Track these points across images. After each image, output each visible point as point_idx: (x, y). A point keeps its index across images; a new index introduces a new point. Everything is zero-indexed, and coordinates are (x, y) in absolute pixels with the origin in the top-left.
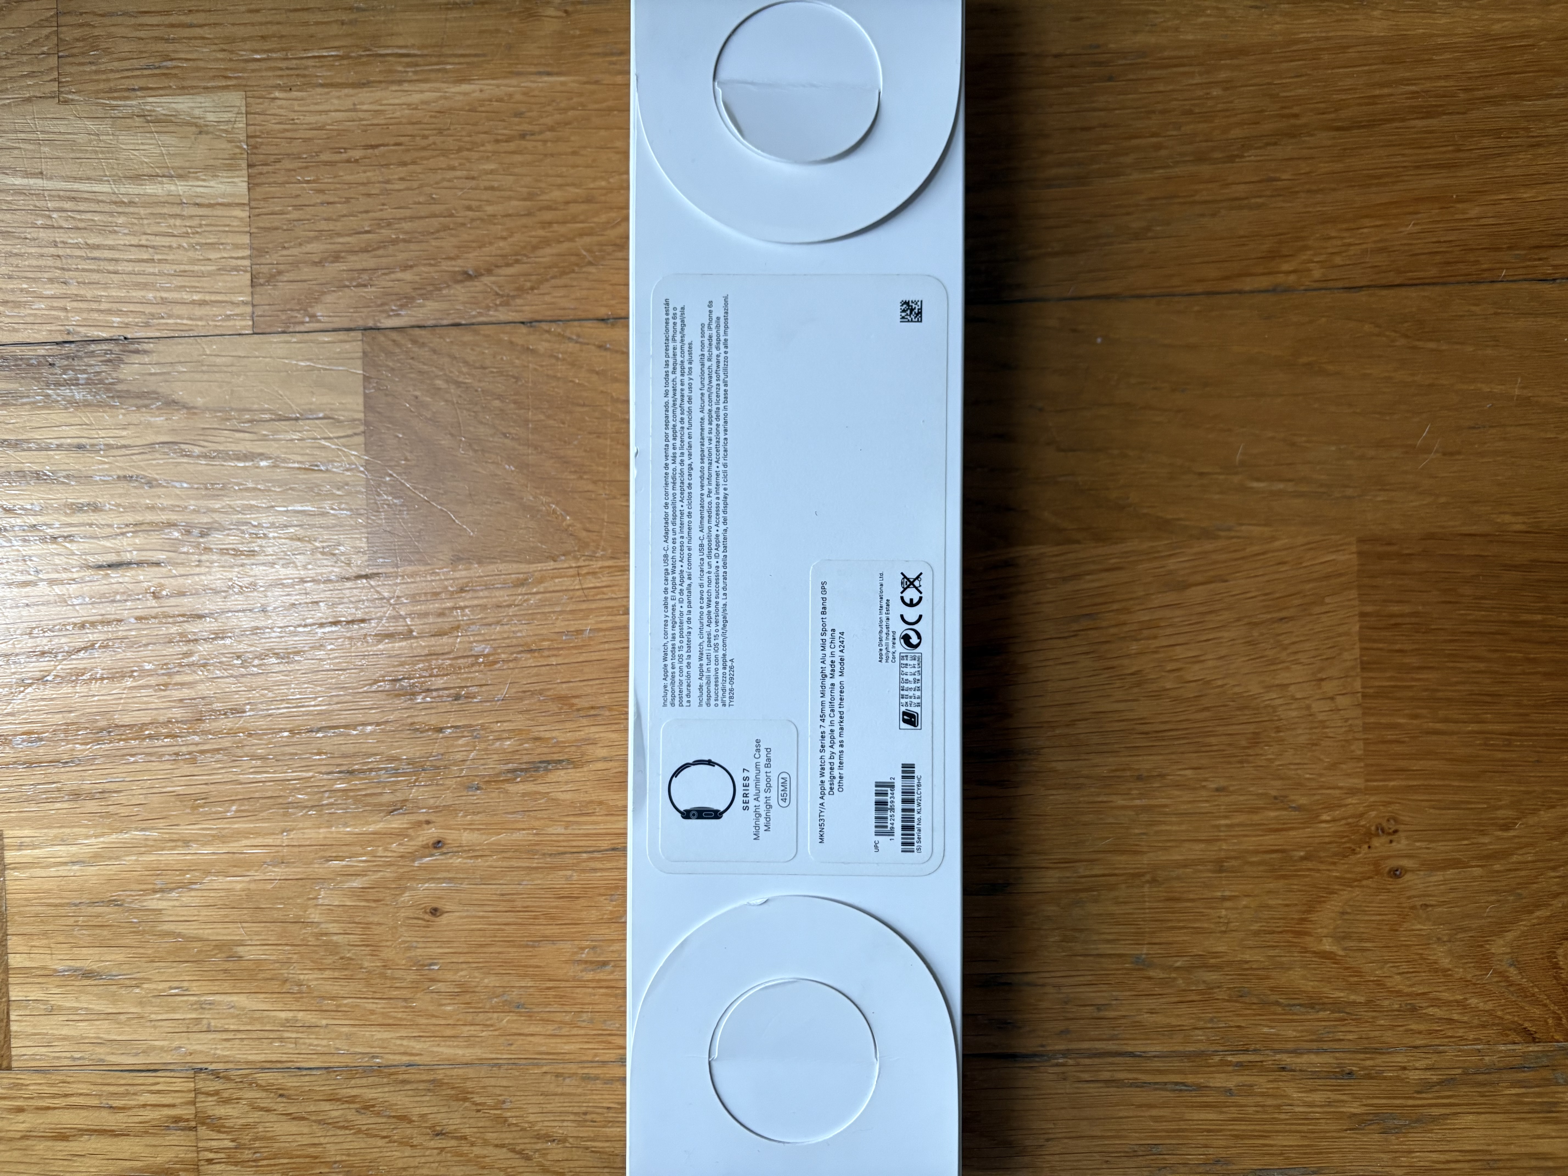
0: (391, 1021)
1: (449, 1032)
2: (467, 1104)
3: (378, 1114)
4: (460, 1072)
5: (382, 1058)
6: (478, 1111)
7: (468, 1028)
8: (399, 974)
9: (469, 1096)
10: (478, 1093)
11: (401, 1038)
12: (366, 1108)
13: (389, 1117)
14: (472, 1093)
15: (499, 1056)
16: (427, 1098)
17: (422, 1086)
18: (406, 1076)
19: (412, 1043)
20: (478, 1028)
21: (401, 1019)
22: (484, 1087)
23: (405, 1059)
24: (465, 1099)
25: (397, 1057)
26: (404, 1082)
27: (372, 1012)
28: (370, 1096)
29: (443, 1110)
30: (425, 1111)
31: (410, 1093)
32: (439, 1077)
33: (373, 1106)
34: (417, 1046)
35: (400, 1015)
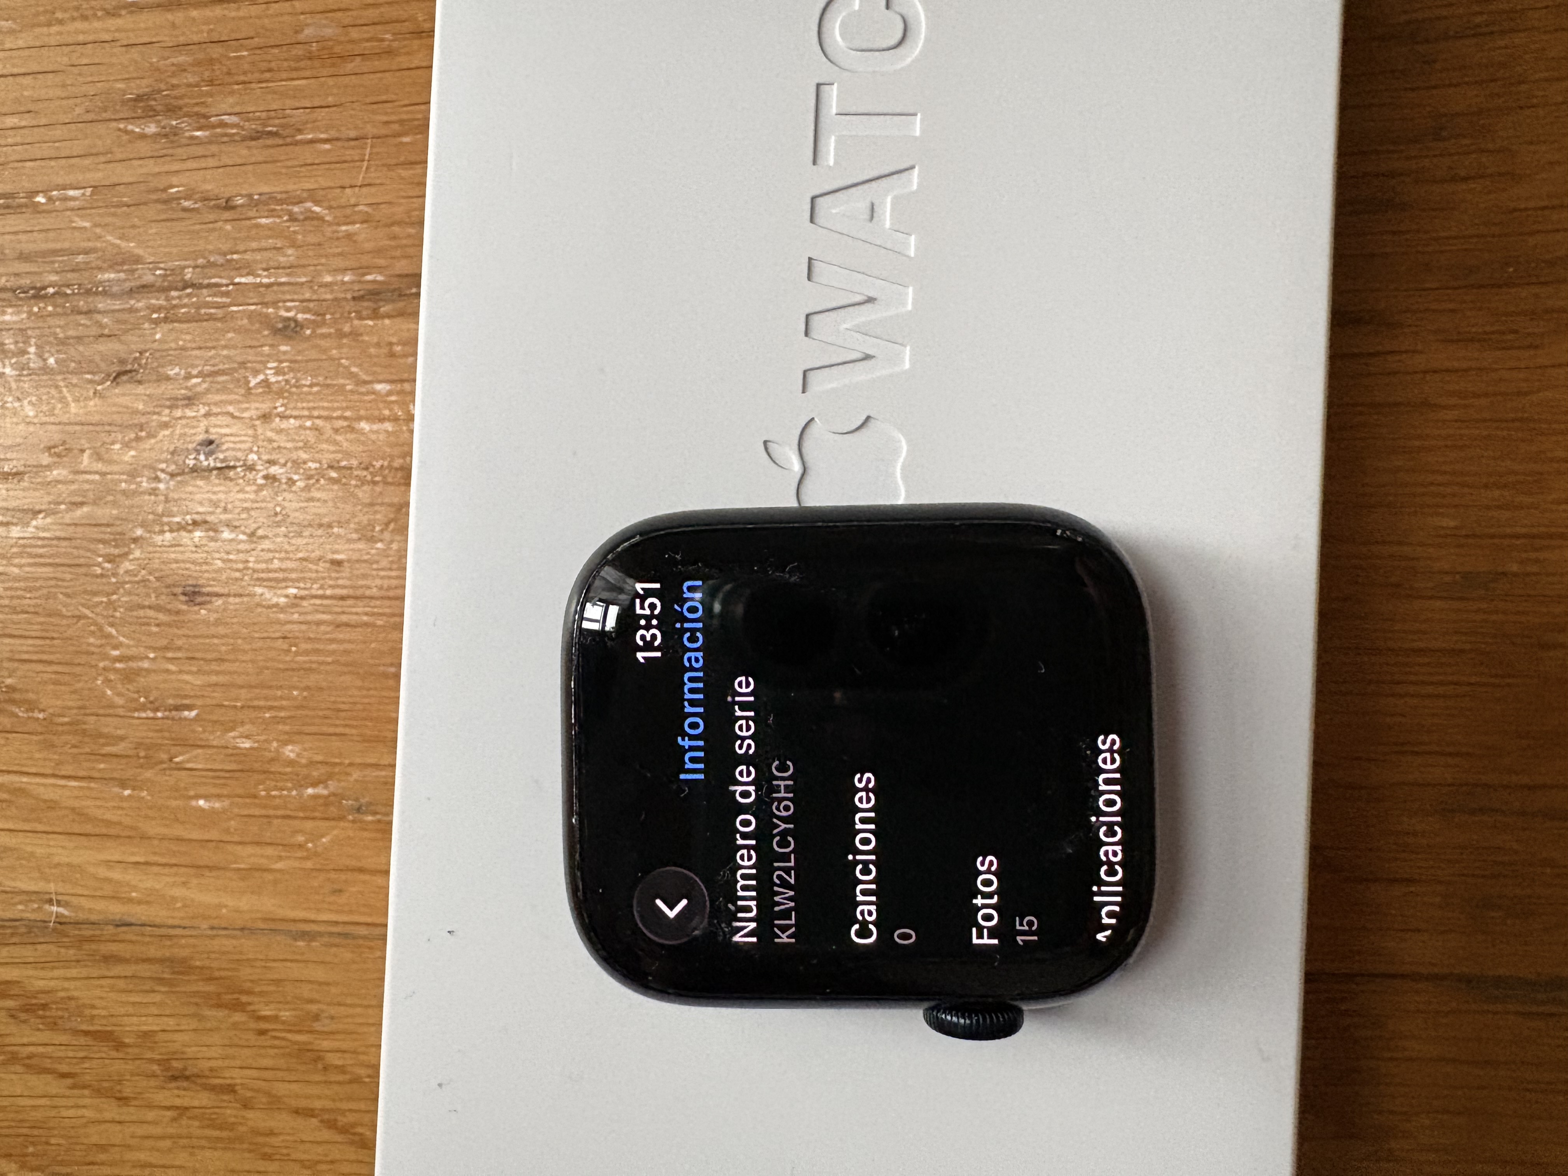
0: (88, 828)
1: (207, 856)
2: (238, 1017)
3: (53, 1026)
4: (228, 944)
5: (66, 905)
6: (262, 1033)
7: (250, 850)
8: (109, 726)
9: (244, 999)
10: (261, 994)
11: (108, 864)
12: (28, 1009)
13: (76, 1032)
14: (249, 993)
15: (312, 916)
16: (157, 998)
17: (144, 970)
18: (113, 948)
19: (131, 877)
20: (270, 851)
21: (108, 823)
22: (278, 982)
23: (116, 910)
24: (237, 1006)
25: (100, 905)
26: (109, 959)
27: (52, 805)
28: (41, 984)
29: (185, 1024)
30: (151, 1025)
31: (121, 984)
32: (184, 953)
33: (44, 1007)
34: (142, 883)
35: (108, 816)
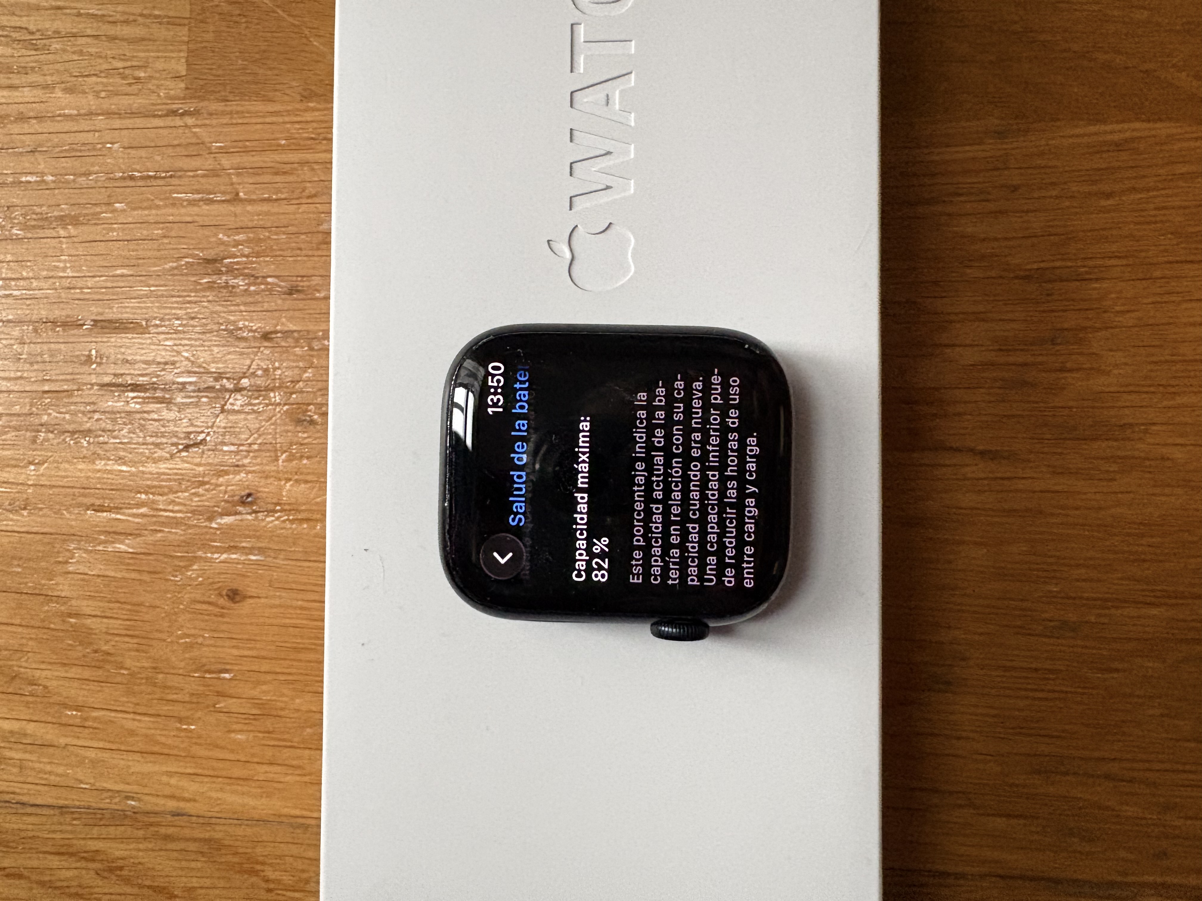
0: (156, 749)
1: (237, 772)
2: (254, 879)
3: (127, 881)
4: (249, 831)
5: (139, 800)
6: (269, 890)
7: (265, 768)
8: (174, 681)
9: (259, 867)
10: (271, 865)
11: (170, 774)
12: (111, 870)
13: (142, 886)
14: (263, 863)
15: (305, 813)
16: (199, 865)
17: (192, 846)
18: (170, 831)
19: (184, 783)
20: (278, 769)
21: (170, 747)
22: (280, 857)
23: (172, 805)
24: (253, 872)
25: (161, 801)
26: (167, 838)
27: (132, 733)
28: (118, 854)
30: (195, 882)
31: (175, 854)
32: (218, 836)
33: (121, 868)
34: (192, 787)
35: (170, 741)
